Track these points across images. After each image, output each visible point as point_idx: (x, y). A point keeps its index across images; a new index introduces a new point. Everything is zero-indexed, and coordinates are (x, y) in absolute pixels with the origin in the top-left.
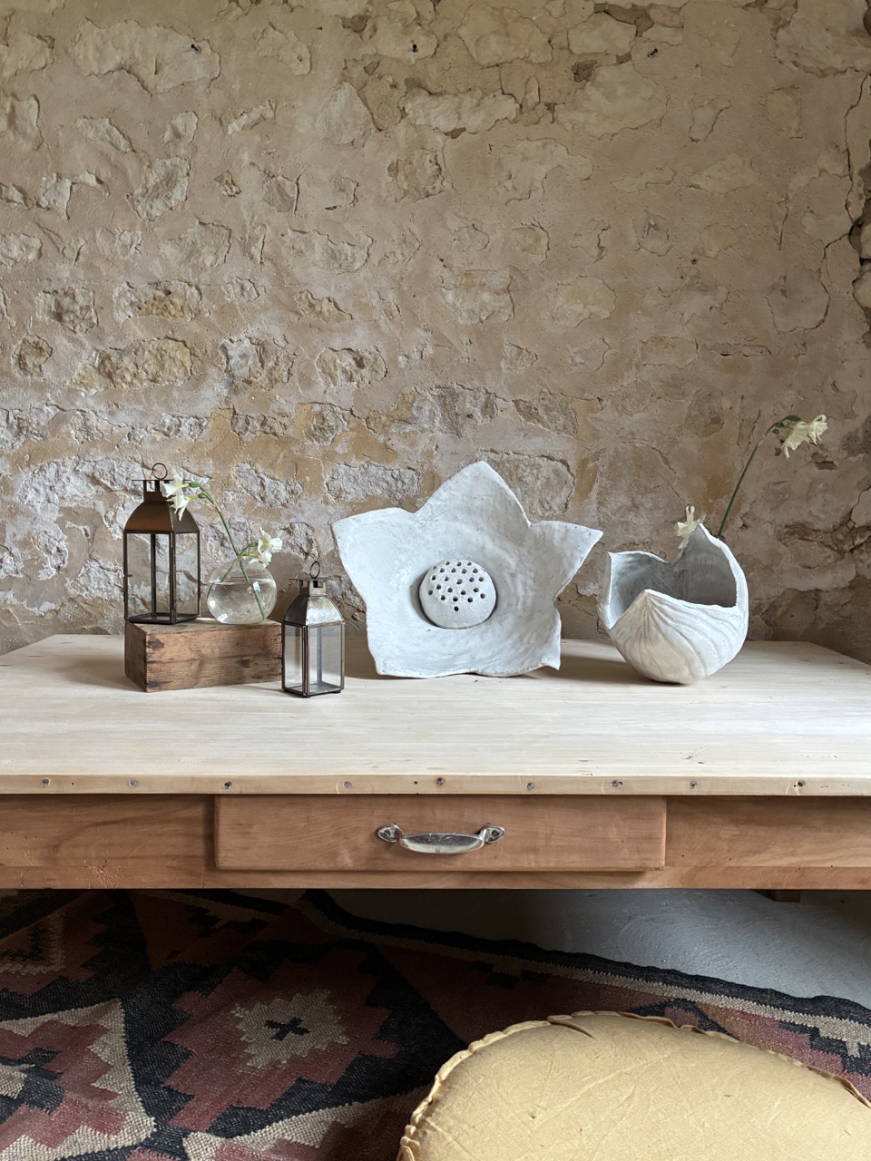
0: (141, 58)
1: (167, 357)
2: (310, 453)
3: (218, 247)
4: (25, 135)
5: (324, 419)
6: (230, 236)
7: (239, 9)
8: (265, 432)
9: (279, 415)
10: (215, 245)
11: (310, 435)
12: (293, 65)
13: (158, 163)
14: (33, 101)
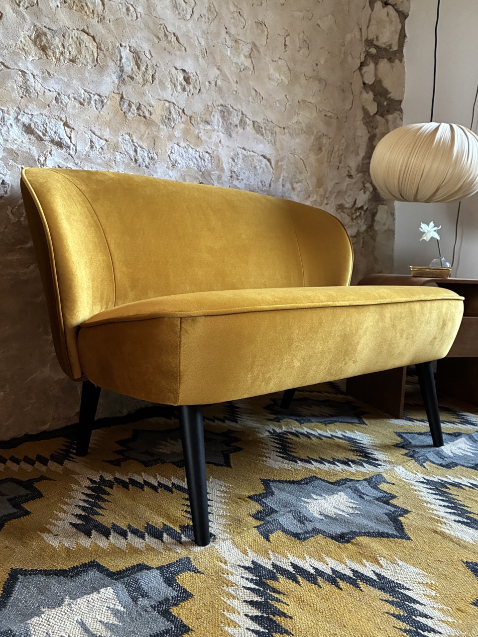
1: (84, 45)
2: (162, 133)
5: (170, 112)
8: (139, 115)
9: (148, 104)
11: (163, 122)
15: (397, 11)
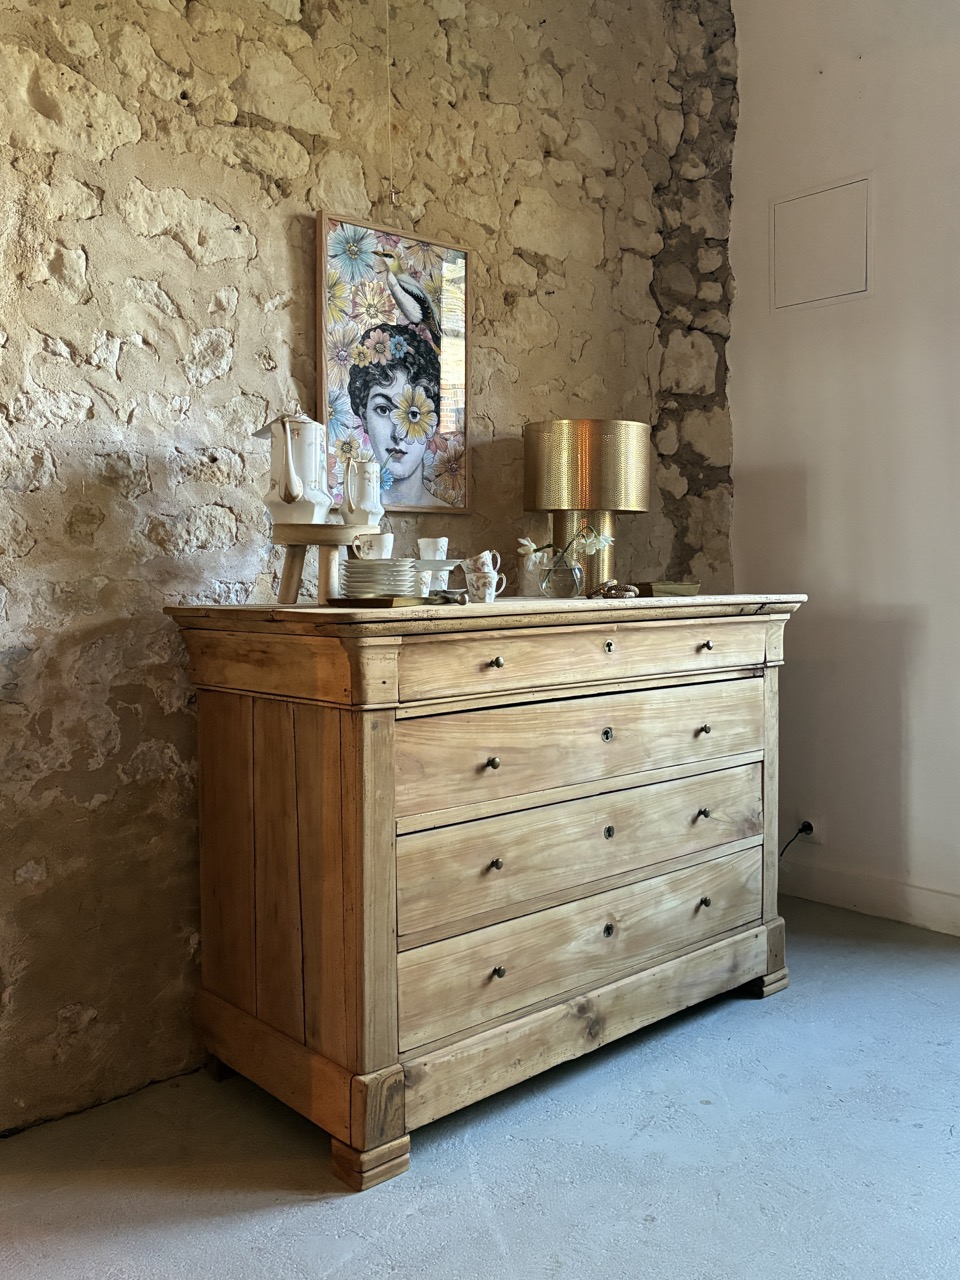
0: (187, 228)
1: (217, 523)
3: (256, 418)
4: (71, 286)
6: (267, 409)
7: (269, 200)
10: (254, 415)
13: (205, 331)
14: (80, 251)
15: (710, 334)
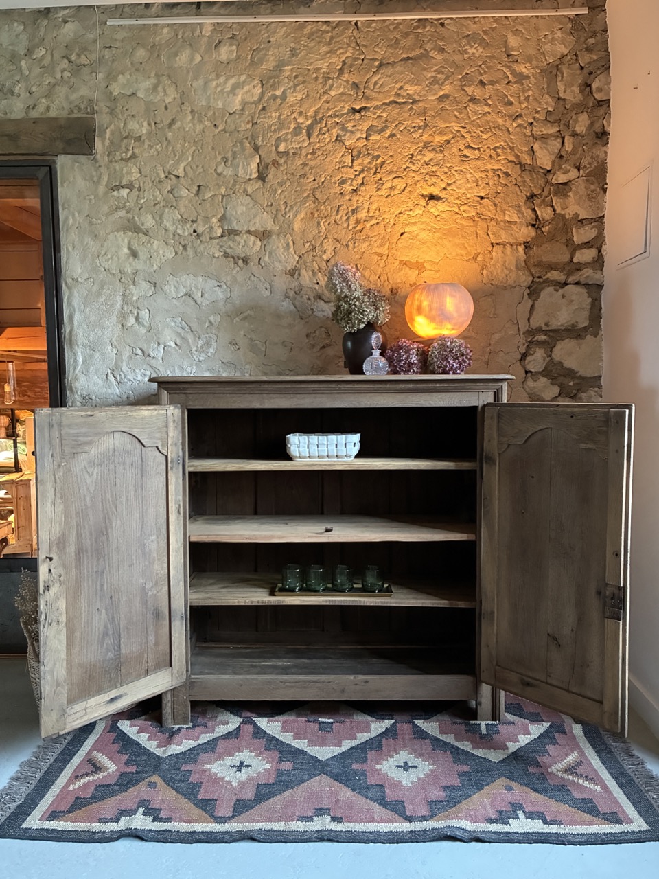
0: (195, 291)
4: (143, 325)
7: (238, 268)
12: (263, 292)
13: (203, 336)
14: (147, 311)
15: (586, 285)
